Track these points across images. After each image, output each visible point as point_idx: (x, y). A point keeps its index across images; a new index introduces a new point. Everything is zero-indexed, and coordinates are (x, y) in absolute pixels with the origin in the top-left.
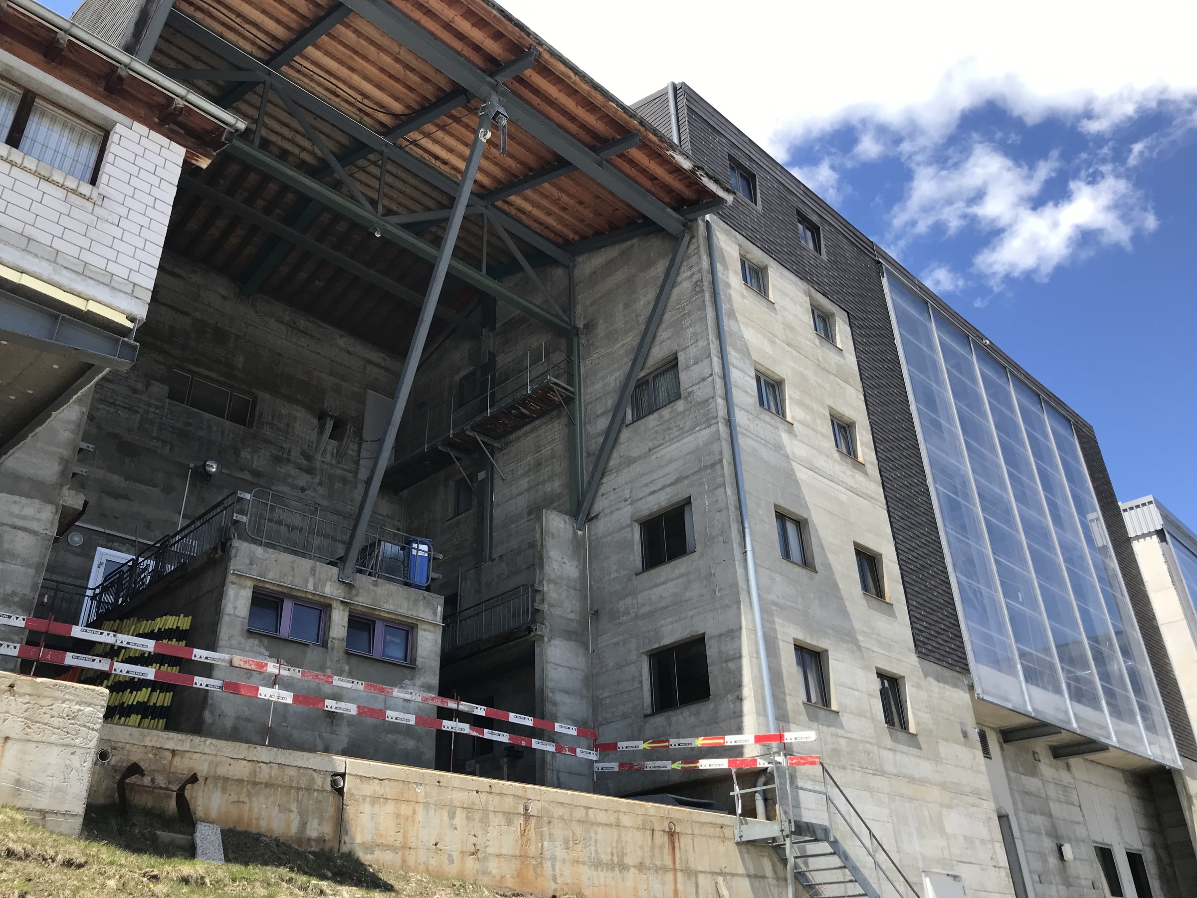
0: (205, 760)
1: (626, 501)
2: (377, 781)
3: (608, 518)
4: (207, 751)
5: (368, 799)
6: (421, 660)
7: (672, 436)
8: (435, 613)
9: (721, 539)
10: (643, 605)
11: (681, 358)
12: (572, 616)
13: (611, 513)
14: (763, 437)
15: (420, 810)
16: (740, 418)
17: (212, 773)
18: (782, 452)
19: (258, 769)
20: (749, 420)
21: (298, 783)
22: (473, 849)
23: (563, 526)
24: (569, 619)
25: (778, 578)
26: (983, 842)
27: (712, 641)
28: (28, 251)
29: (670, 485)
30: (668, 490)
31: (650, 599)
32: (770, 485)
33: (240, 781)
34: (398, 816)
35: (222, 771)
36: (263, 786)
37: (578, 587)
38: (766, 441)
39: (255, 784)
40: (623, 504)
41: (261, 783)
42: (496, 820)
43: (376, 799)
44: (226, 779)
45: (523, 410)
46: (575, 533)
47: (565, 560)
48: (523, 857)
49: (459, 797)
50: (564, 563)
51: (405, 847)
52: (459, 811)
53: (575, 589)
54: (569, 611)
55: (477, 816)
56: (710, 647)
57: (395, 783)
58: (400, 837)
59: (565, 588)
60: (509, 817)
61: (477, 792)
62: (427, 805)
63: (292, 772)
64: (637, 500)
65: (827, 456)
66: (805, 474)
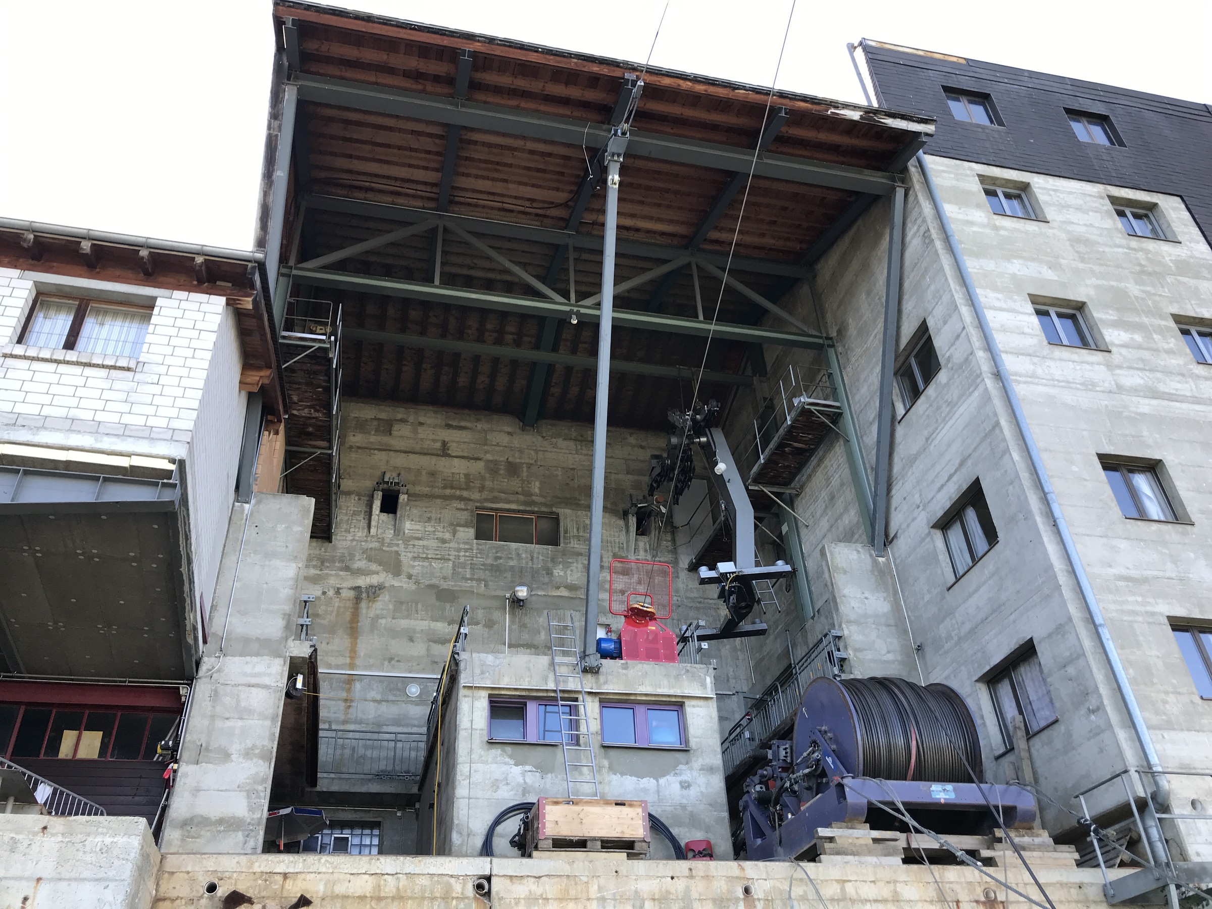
0: (321, 880)
1: (918, 507)
2: (533, 880)
3: (906, 534)
4: (324, 870)
5: (523, 902)
6: (695, 740)
7: (943, 415)
8: (704, 685)
10: (963, 623)
11: (931, 323)
12: (890, 657)
13: (908, 526)
14: (1061, 378)
16: (1011, 364)
17: (329, 893)
18: (1098, 389)
19: (382, 882)
20: (1034, 364)
21: (432, 892)
23: (856, 557)
24: (888, 662)
25: (1123, 545)
27: (1043, 645)
28: (73, 431)
29: (956, 471)
30: (955, 478)
31: (968, 613)
32: (1085, 433)
33: (362, 898)
35: (340, 889)
36: (389, 900)
37: (892, 622)
38: (1068, 382)
39: (379, 899)
40: (917, 511)
41: (386, 898)
43: (532, 901)
44: (345, 897)
45: (796, 445)
46: (875, 562)
47: (866, 595)
49: (646, 887)
50: (866, 598)
52: (648, 904)
53: (889, 625)
54: (884, 651)
56: (1042, 651)
57: (556, 880)
59: (873, 626)
60: (723, 903)
61: (672, 878)
62: (603, 900)
63: (425, 881)
64: (929, 502)
65: (1183, 375)
66: (1146, 406)
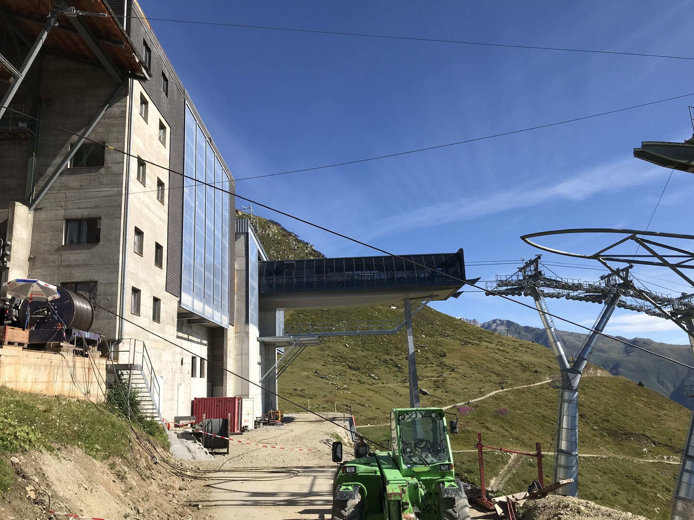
1: (62, 207)
2: (10, 357)
3: (48, 212)
5: (7, 364)
7: (95, 184)
9: (114, 242)
11: (107, 146)
12: (22, 258)
13: (51, 210)
15: (22, 366)
18: (140, 201)
20: (134, 186)
22: (35, 380)
23: (23, 212)
24: (20, 260)
26: (170, 362)
27: (101, 285)
29: (91, 208)
30: (89, 210)
31: (69, 259)
32: (135, 218)
34: (15, 370)
40: (59, 208)
42: (43, 368)
43: (10, 364)
46: (28, 215)
47: (22, 230)
48: (48, 382)
49: (33, 361)
51: (17, 382)
52: (32, 366)
53: (25, 244)
54: (21, 255)
55: (37, 367)
56: (100, 288)
57: (15, 357)
58: (15, 379)
59: (21, 244)
60: (46, 366)
61: (38, 358)
62: (24, 364)
64: (68, 209)
65: (154, 202)
66: (146, 211)
